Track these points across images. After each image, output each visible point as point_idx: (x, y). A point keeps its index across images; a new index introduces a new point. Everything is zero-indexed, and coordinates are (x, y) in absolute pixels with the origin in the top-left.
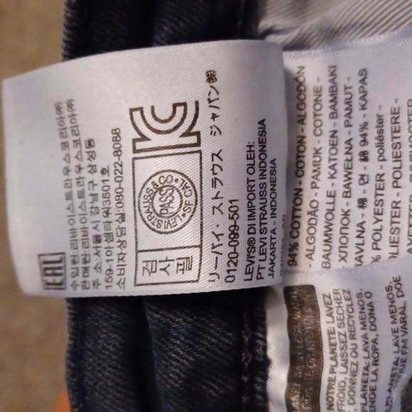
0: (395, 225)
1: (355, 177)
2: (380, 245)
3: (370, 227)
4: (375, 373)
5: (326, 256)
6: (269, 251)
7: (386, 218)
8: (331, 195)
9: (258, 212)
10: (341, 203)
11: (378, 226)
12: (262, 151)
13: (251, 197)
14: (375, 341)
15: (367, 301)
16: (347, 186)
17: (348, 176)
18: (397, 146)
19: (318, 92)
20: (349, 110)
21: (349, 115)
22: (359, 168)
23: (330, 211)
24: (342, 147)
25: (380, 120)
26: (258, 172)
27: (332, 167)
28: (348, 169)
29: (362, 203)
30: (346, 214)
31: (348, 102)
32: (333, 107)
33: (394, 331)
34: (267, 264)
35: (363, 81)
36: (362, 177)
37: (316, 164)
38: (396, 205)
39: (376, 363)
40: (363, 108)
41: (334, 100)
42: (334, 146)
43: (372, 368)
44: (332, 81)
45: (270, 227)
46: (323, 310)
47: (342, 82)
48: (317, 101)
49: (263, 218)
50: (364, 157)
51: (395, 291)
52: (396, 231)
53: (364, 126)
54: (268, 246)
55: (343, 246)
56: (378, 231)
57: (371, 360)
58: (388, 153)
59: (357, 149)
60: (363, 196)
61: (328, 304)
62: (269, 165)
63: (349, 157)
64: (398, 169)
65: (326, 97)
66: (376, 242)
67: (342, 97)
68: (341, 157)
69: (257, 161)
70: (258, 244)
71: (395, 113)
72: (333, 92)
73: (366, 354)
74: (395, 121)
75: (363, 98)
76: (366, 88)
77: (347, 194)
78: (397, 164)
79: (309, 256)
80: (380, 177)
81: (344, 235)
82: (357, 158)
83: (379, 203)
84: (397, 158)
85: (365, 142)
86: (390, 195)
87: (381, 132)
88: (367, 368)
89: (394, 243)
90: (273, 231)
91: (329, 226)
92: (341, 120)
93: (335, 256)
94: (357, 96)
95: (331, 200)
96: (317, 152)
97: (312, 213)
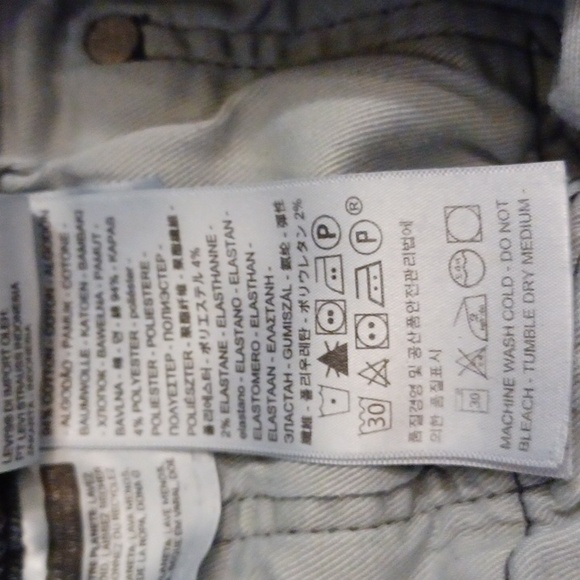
0: (153, 386)
1: (108, 335)
2: (141, 406)
3: (128, 389)
4: (143, 553)
5: (84, 422)
6: (27, 428)
7: (144, 378)
8: (85, 354)
9: (14, 386)
10: (96, 364)
11: (136, 387)
12: (17, 318)
13: (7, 370)
14: (142, 522)
15: (134, 480)
16: (101, 344)
17: (101, 334)
18: (148, 302)
19: (65, 239)
20: (98, 259)
21: (98, 267)
22: (111, 325)
23: (85, 373)
24: (93, 301)
25: (130, 274)
26: (13, 342)
27: (84, 323)
28: (101, 325)
29: (118, 363)
30: (102, 375)
31: (97, 252)
32: (82, 257)
33: (166, 513)
34: (25, 443)
35: (111, 231)
36: (116, 334)
37: (67, 320)
38: (152, 364)
39: (143, 542)
40: (112, 259)
41: (82, 249)
42: (84, 299)
43: (138, 549)
44: (80, 228)
45: (27, 400)
46: (83, 489)
47: (89, 228)
48: (64, 250)
49: (19, 391)
50: (116, 312)
51: (167, 473)
52: (155, 391)
53: (114, 279)
54: (26, 422)
55: (101, 409)
56: (137, 393)
57: (137, 541)
58: (140, 309)
59: (109, 304)
60: (117, 355)
61: (89, 484)
62: (24, 332)
63: (100, 312)
64: (151, 327)
65: (73, 246)
66: (136, 404)
67: (90, 246)
68: (93, 312)
69: (12, 329)
70: (15, 422)
71: (145, 267)
72: (81, 240)
73: (131, 534)
74: (145, 276)
75: (112, 249)
76: (115, 238)
77: (102, 354)
78: (150, 322)
79: (65, 423)
80: (134, 335)
81: (101, 398)
82: (108, 313)
83: (135, 363)
84: (149, 315)
85: (115, 297)
86: (145, 354)
87: (131, 287)
88: (132, 549)
89: (155, 404)
90: (31, 405)
91: (84, 388)
92: (90, 271)
93: (93, 421)
94: (105, 246)
95: (84, 360)
96: (67, 306)
97: (66, 375)
